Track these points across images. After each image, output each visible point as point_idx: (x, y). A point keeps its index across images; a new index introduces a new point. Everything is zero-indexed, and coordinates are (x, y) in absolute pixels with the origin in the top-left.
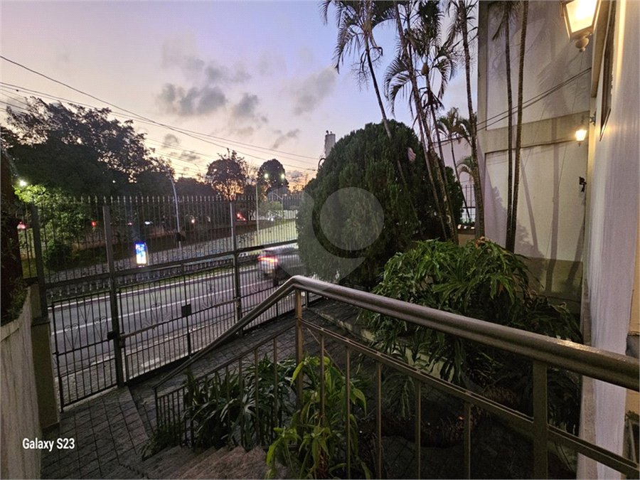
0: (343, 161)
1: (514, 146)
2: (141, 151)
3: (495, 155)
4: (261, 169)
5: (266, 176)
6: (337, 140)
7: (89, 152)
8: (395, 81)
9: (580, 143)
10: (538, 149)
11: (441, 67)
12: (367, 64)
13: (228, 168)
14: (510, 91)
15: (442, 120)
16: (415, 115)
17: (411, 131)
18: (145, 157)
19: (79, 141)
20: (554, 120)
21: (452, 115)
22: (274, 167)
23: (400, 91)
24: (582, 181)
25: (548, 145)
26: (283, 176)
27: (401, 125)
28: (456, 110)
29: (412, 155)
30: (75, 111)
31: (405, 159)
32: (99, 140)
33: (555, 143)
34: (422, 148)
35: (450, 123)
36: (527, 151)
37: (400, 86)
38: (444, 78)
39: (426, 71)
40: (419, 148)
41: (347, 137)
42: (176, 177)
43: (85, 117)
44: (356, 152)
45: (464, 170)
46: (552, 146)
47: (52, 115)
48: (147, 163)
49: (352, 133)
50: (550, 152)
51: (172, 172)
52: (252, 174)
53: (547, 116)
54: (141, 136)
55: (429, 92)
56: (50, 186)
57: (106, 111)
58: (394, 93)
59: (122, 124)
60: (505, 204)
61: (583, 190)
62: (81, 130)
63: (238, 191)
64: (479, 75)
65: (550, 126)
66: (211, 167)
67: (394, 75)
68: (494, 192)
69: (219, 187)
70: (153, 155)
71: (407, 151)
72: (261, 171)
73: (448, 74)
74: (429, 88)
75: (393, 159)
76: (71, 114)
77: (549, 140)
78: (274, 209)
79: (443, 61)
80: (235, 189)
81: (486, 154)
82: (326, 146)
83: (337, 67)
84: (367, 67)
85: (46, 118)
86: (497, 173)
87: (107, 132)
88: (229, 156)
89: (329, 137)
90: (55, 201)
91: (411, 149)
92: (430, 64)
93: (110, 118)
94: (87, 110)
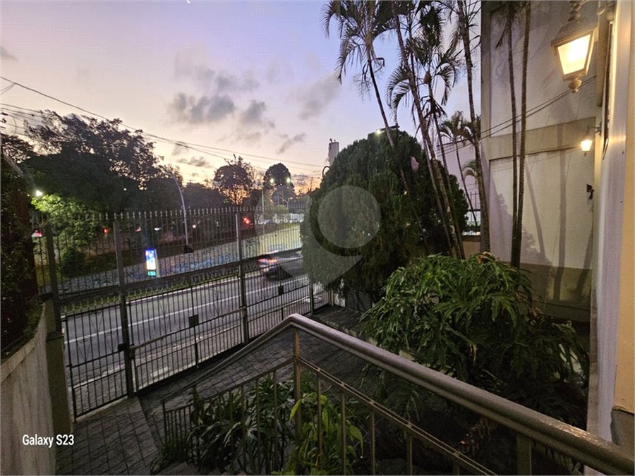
0: (346, 171)
1: (518, 152)
2: (151, 159)
3: (500, 161)
4: (267, 173)
5: (272, 181)
6: (340, 150)
7: (102, 161)
8: (397, 90)
9: (585, 153)
10: (544, 156)
11: (444, 74)
12: (369, 75)
13: (234, 174)
14: (513, 99)
15: (447, 123)
16: (418, 123)
17: (413, 140)
18: (155, 165)
19: (92, 151)
20: (560, 126)
21: (457, 119)
22: (279, 172)
23: (403, 99)
24: (589, 188)
25: (554, 151)
26: (288, 180)
27: (404, 134)
28: (460, 113)
29: (415, 164)
30: (88, 122)
31: (408, 168)
32: (111, 150)
33: (561, 150)
34: (425, 156)
35: (454, 126)
36: (533, 157)
37: (402, 95)
38: (447, 85)
39: (428, 80)
40: (422, 158)
41: (350, 147)
42: (184, 184)
43: (98, 128)
44: (359, 161)
45: (470, 173)
46: (558, 153)
47: (66, 127)
48: (157, 170)
49: (355, 143)
50: (556, 158)
51: (180, 178)
52: (258, 178)
53: (552, 122)
54: (151, 145)
55: (432, 100)
56: (65, 196)
57: (117, 121)
58: (397, 101)
59: (132, 134)
60: (510, 211)
61: (591, 197)
62: (93, 140)
63: (244, 196)
64: (482, 82)
65: (555, 132)
66: (218, 173)
67: (396, 83)
68: (499, 200)
69: (226, 192)
70: (162, 163)
71: (410, 160)
72: (267, 175)
73: (451, 80)
74: (431, 96)
75: (396, 169)
76: (84, 125)
77: (555, 145)
78: (280, 213)
79: (446, 69)
80: (242, 194)
81: (490, 161)
82: (330, 154)
83: (340, 77)
84: (369, 78)
85: (61, 130)
86: (501, 180)
87: (118, 141)
88: (235, 162)
89: (333, 145)
90: (70, 210)
91: (413, 158)
92: (432, 72)
93: (121, 128)
94: (99, 121)
